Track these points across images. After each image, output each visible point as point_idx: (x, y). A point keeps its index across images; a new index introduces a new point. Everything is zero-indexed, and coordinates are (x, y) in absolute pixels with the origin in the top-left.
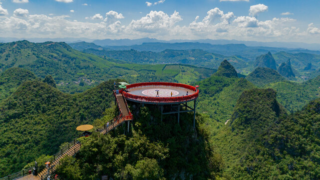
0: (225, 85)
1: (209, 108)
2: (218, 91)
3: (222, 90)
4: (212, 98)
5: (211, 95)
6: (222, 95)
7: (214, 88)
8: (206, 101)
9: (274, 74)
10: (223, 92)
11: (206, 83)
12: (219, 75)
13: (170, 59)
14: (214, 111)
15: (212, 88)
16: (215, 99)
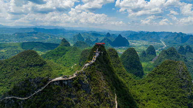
0: (66, 51)
1: (62, 62)
2: (64, 54)
3: (65, 53)
4: (62, 57)
5: (61, 56)
6: (67, 55)
7: (62, 52)
8: (60, 59)
9: (85, 44)
10: (66, 54)
11: (57, 51)
12: (62, 46)
13: (21, 39)
14: (65, 63)
15: (60, 53)
16: (64, 58)
